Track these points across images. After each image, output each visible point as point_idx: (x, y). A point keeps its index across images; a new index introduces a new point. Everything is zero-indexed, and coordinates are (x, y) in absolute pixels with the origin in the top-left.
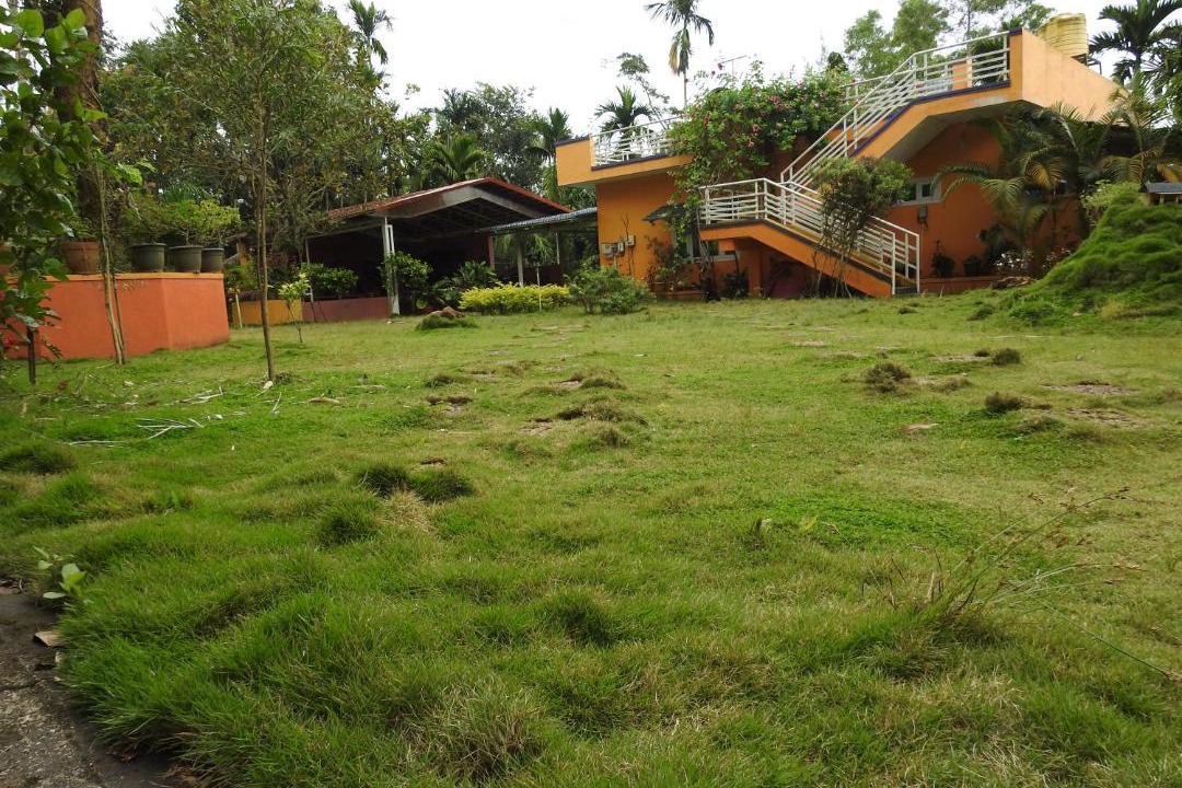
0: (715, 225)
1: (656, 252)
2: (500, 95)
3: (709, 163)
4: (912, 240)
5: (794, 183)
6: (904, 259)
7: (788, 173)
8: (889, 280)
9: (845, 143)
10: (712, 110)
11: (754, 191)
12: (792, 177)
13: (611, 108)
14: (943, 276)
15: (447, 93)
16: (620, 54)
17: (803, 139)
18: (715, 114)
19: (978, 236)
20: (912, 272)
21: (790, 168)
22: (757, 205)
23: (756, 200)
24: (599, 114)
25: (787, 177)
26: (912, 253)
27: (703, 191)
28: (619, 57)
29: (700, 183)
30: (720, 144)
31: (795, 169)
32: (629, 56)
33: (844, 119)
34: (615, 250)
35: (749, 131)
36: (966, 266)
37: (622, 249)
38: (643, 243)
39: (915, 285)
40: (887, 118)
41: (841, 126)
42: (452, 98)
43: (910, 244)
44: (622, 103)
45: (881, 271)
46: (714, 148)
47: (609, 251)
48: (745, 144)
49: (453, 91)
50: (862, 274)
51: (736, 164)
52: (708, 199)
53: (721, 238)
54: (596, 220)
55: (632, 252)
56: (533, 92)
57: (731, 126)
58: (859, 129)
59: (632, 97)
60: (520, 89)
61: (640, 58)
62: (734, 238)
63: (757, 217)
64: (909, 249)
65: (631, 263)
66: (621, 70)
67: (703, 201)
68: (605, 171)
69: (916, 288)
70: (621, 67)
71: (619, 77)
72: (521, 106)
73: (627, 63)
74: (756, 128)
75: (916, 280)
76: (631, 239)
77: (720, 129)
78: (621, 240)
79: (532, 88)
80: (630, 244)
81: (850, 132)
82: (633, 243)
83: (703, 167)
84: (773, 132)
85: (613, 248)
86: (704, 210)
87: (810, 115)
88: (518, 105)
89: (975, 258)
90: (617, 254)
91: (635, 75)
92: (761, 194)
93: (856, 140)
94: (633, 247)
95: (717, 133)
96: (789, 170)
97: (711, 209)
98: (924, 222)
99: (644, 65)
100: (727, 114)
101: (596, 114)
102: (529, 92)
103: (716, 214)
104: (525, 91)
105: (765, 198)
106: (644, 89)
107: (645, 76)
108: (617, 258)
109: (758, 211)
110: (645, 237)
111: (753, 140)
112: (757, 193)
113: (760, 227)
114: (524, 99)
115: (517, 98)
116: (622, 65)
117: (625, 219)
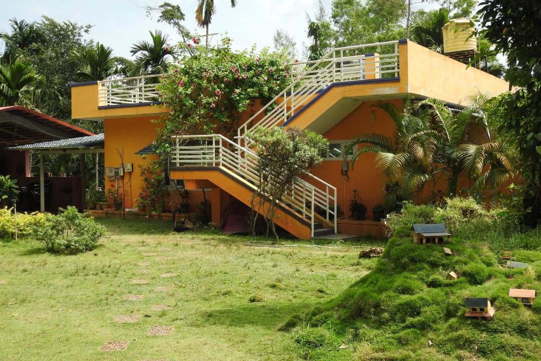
0: (184, 168)
1: (146, 180)
2: (62, 29)
4: (331, 192)
5: (247, 138)
6: (325, 206)
7: (244, 129)
8: (309, 226)
9: (285, 110)
11: (212, 144)
12: (246, 132)
15: (17, 24)
16: (162, 4)
17: (259, 101)
19: (384, 189)
20: (331, 217)
21: (245, 125)
22: (214, 155)
23: (214, 151)
25: (242, 132)
26: (331, 202)
27: (175, 139)
28: (162, 6)
29: (172, 132)
30: (190, 103)
32: (169, 5)
33: (284, 92)
34: (117, 173)
35: (213, 95)
36: (374, 212)
37: (122, 174)
38: (137, 171)
39: (334, 227)
40: (317, 93)
41: (282, 96)
42: (21, 28)
43: (330, 194)
44: (153, 44)
45: (304, 218)
46: (185, 105)
47: (113, 174)
48: (208, 104)
49: (22, 22)
50: (290, 218)
51: (201, 120)
52: (178, 146)
53: (186, 179)
54: (103, 147)
55: (130, 177)
56: (89, 30)
57: (199, 89)
58: (295, 101)
59: (162, 40)
60: (79, 25)
61: (178, 8)
62: (196, 180)
63: (214, 165)
64: (329, 199)
65: (129, 185)
66: (161, 17)
67: (174, 148)
68: (109, 111)
69: (334, 230)
70: (161, 15)
71: (159, 21)
72: (78, 39)
73: (167, 12)
74: (218, 92)
75: (334, 223)
76: (129, 167)
77: (189, 91)
78: (121, 166)
79: (89, 27)
80: (128, 171)
81: (289, 102)
82: (131, 170)
83: (177, 119)
84: (235, 96)
85: (116, 172)
86: (175, 155)
87: (262, 86)
88: (76, 38)
89: (381, 206)
90: (118, 177)
91: (172, 21)
92: (217, 147)
93: (293, 109)
94: (130, 173)
95: (187, 95)
96: (244, 127)
97: (180, 154)
98: (346, 174)
99: (181, 14)
100: (196, 80)
101: (132, 52)
102: (86, 29)
103: (183, 159)
104: (82, 28)
105: (221, 150)
106: (180, 32)
107: (181, 22)
108: (118, 180)
109: (214, 160)
110: (139, 166)
111: (214, 102)
112: (214, 146)
113: (216, 173)
114: (81, 33)
115: (76, 33)
116: (162, 13)
117: (121, 152)
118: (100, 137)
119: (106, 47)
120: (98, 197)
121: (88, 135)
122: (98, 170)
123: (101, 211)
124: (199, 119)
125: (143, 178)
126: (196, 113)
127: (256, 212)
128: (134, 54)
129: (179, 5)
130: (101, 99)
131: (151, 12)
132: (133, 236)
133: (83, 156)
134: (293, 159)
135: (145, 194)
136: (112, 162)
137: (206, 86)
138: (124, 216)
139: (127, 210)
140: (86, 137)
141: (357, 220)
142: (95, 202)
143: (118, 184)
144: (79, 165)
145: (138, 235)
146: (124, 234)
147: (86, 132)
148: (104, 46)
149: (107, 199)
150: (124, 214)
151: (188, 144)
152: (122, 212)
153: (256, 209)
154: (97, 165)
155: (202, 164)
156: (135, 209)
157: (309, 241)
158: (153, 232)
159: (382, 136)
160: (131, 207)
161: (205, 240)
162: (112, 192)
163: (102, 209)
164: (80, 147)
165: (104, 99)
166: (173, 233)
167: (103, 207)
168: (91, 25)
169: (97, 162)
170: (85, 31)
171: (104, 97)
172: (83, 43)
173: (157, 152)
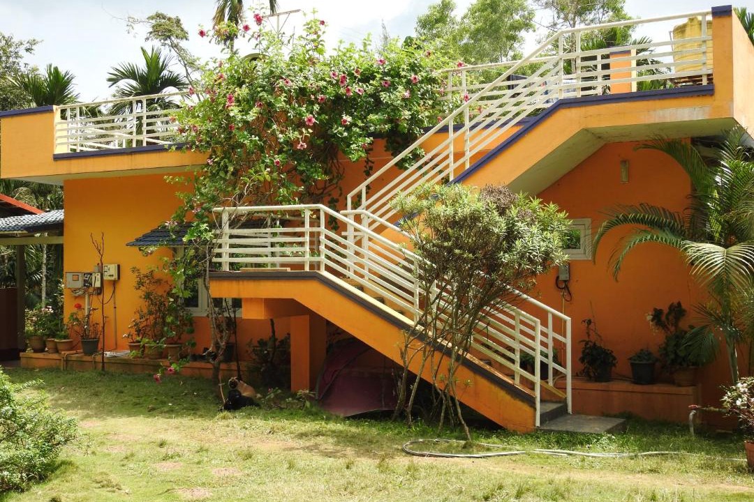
0: (237, 274)
1: (148, 296)
3: (231, 169)
5: (368, 213)
7: (359, 196)
8: (530, 401)
9: (452, 157)
10: (240, 85)
11: (302, 224)
12: (364, 203)
13: (131, 74)
14: (598, 379)
16: (153, 13)
17: (382, 143)
18: (243, 92)
19: (649, 318)
21: (362, 187)
22: (307, 248)
23: (307, 238)
24: (114, 81)
25: (357, 203)
26: (559, 346)
27: (219, 215)
28: (152, 18)
29: (215, 200)
30: (251, 141)
31: (370, 190)
32: (164, 17)
33: (448, 120)
34: (88, 284)
35: (300, 125)
37: (98, 284)
38: (129, 280)
39: (566, 401)
40: (519, 124)
41: (445, 129)
43: (555, 330)
44: (146, 69)
45: (517, 383)
46: (242, 146)
47: (79, 284)
48: (290, 143)
50: (483, 382)
51: (275, 174)
52: (227, 230)
53: (246, 297)
54: (61, 234)
55: (114, 292)
56: (34, 47)
57: (269, 113)
58: (472, 139)
59: (161, 64)
60: (16, 40)
61: (178, 21)
62: (266, 300)
63: (307, 269)
64: (554, 339)
65: (113, 306)
66: (151, 33)
67: (218, 232)
68: (74, 162)
69: (566, 406)
70: (151, 30)
71: (147, 39)
72: (14, 62)
73: (160, 25)
74: (310, 120)
75: (566, 393)
76: (111, 270)
77: (252, 116)
78: (96, 269)
79: (34, 42)
80: (113, 278)
81: (460, 142)
82: (116, 277)
83: (222, 174)
84: (337, 130)
85: (85, 281)
86: (220, 246)
87: (396, 109)
88: (11, 60)
89: (650, 354)
90: (91, 290)
91: (168, 42)
92: (315, 229)
93: (469, 155)
94: (114, 283)
95: (246, 122)
96: (360, 192)
97: (232, 246)
98: (567, 287)
99: (182, 30)
100: (264, 94)
101: (110, 80)
102: (28, 46)
103: (237, 256)
104: (21, 44)
105: (322, 238)
106: (180, 58)
107: (183, 44)
108: (89, 296)
109: (308, 258)
110: (134, 270)
111: (306, 139)
112: (307, 228)
113: (313, 286)
114: (20, 54)
115: (11, 52)
116: (153, 27)
117: (100, 241)
118: (56, 215)
119: (62, 71)
120: (49, 329)
121: (31, 213)
122: (46, 276)
123: (56, 356)
124: (270, 173)
125: (141, 293)
126: (263, 162)
127: (416, 376)
128: (113, 84)
129: (180, 18)
130: (59, 141)
131: (134, 26)
132: (132, 419)
133: (21, 249)
134: (507, 255)
135: (145, 324)
136: (77, 260)
137: (282, 108)
138: (103, 367)
139: (108, 354)
140: (26, 216)
141: (596, 381)
142: (44, 338)
143: (90, 304)
144: (12, 266)
145: (141, 417)
146: (110, 413)
147: (27, 207)
148: (60, 70)
149: (69, 332)
150: (103, 362)
151: (245, 226)
152: (99, 358)
153: (414, 368)
154: (44, 266)
155: (269, 265)
156: (125, 353)
157: (533, 435)
158: (171, 411)
159: (664, 209)
160: (116, 348)
161: (302, 435)
162: (77, 319)
163: (57, 351)
164: (16, 232)
165: (65, 140)
166: (222, 415)
167: (60, 347)
168: (38, 39)
169: (45, 261)
170: (27, 50)
171: (65, 137)
172: (23, 69)
173: (185, 239)
